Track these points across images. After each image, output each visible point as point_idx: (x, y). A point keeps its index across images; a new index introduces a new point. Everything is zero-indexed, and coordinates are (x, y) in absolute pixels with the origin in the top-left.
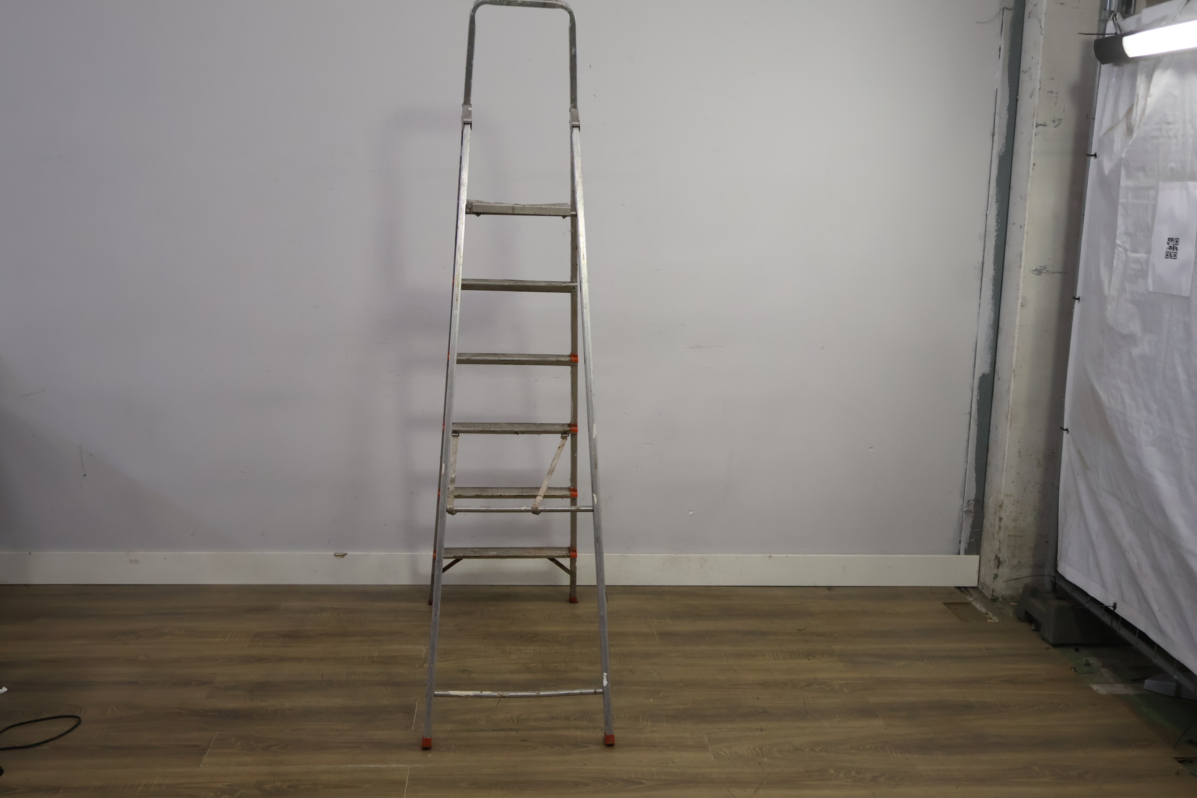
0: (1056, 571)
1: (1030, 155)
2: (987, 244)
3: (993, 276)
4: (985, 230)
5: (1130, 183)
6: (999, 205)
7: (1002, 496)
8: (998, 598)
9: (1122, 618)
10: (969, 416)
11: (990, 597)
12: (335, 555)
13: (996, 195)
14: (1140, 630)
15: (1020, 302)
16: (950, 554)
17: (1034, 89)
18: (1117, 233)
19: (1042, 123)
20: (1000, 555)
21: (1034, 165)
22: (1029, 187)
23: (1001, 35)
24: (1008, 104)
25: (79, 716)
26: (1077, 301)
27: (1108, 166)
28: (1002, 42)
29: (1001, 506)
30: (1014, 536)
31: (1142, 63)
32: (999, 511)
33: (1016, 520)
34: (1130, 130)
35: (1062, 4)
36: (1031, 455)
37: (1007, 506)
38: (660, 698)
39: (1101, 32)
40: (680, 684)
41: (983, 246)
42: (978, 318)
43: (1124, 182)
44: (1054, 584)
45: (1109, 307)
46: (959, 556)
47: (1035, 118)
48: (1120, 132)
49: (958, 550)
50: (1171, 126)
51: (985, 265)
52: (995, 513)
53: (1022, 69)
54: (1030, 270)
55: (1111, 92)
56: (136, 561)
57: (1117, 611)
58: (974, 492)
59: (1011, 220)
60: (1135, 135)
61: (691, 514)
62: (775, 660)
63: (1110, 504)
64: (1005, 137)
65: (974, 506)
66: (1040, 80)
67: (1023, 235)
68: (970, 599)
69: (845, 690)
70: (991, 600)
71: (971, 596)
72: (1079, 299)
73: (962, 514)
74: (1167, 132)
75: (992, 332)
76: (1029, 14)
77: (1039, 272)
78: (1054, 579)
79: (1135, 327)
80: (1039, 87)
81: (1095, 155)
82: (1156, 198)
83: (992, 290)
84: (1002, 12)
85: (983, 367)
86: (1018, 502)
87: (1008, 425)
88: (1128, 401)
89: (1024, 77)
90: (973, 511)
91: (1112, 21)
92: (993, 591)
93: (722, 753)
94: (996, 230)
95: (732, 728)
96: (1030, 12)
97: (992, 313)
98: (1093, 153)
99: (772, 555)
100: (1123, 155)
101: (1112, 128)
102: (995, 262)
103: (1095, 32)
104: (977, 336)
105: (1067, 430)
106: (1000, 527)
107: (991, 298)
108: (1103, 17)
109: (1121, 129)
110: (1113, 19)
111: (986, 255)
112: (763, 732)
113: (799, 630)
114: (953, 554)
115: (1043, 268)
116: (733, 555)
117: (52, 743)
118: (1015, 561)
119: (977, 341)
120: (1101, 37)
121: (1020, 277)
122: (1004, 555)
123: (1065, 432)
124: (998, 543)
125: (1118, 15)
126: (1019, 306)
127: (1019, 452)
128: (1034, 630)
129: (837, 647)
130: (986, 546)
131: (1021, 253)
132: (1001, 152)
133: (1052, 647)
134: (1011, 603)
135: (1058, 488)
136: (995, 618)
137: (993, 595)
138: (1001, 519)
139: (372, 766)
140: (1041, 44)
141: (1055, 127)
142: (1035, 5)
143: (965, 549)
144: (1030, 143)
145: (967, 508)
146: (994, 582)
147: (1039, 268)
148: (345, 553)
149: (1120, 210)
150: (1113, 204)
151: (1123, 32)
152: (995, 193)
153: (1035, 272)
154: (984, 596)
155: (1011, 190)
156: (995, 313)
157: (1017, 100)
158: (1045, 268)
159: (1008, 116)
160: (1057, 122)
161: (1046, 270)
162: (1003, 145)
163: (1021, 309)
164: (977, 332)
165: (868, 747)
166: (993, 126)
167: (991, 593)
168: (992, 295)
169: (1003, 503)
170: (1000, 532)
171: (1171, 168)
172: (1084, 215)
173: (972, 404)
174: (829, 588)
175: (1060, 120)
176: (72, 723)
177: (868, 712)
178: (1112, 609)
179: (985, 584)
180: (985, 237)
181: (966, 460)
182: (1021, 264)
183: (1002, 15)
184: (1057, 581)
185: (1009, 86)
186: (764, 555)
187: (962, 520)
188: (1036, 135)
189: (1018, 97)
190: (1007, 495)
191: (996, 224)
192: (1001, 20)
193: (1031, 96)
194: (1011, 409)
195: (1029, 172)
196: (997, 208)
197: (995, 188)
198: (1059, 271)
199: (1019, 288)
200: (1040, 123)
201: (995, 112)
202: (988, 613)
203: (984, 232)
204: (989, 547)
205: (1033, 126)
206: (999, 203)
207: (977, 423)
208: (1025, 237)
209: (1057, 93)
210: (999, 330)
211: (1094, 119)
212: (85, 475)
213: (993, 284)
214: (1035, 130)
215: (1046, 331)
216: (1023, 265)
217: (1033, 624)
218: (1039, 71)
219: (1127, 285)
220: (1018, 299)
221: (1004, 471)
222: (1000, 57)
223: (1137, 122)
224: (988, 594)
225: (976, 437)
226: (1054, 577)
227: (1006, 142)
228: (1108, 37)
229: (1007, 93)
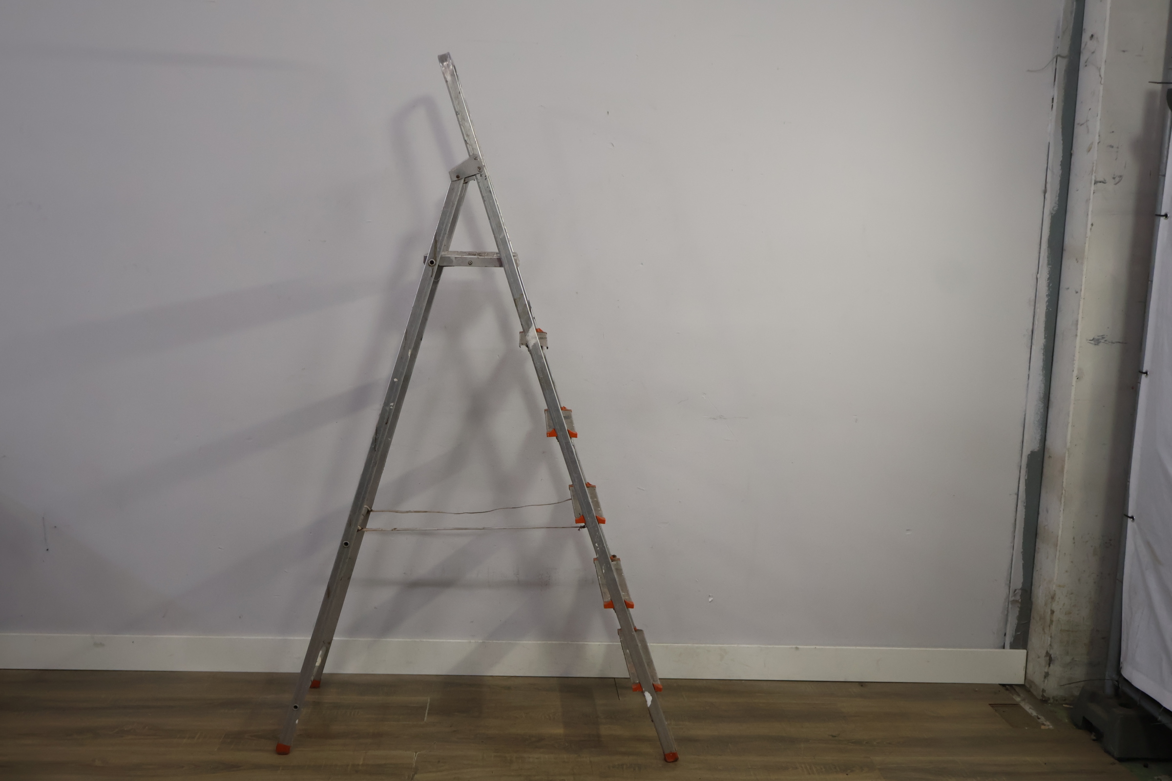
0: (1120, 675)
1: (1088, 215)
2: (1038, 310)
3: (1044, 346)
4: (1035, 295)
6: (1051, 268)
7: (1054, 586)
10: (1016, 496)
11: (1040, 697)
13: (1048, 257)
15: (1075, 373)
16: (994, 648)
17: (1092, 144)
19: (1102, 179)
20: (1051, 652)
21: (1092, 225)
22: (1086, 249)
23: (1054, 84)
24: (1061, 159)
26: (1144, 376)
28: (1056, 93)
29: (1053, 598)
30: (1068, 631)
32: (1051, 602)
33: (1070, 613)
35: (1124, 51)
36: (1087, 541)
37: (1059, 598)
41: (1032, 314)
42: (1027, 390)
44: (1117, 689)
46: (1003, 650)
47: (1094, 174)
49: (1003, 644)
51: (1035, 333)
52: (1046, 604)
53: (1077, 121)
54: (1087, 340)
56: (101, 645)
58: (1022, 580)
59: (1063, 285)
61: (710, 600)
62: (809, 774)
64: (1058, 195)
65: (1021, 596)
66: (1099, 133)
67: (1079, 300)
68: (1018, 699)
70: (1042, 700)
71: (1019, 695)
72: (1146, 373)
73: (1007, 604)
75: (1042, 405)
76: (1086, 62)
77: (1096, 341)
78: (1117, 683)
80: (1098, 141)
81: (1166, 216)
83: (1042, 360)
84: (1055, 60)
85: (1032, 444)
86: (1072, 594)
87: (1062, 508)
89: (1079, 131)
90: (1020, 601)
92: (1043, 691)
94: (1047, 295)
96: (1087, 59)
97: (1043, 386)
98: (1163, 213)
99: (798, 647)
102: (1047, 328)
103: (1160, 81)
104: (1025, 411)
106: (1052, 621)
107: (1041, 367)
111: (1036, 322)
113: (833, 736)
114: (998, 648)
115: (1101, 337)
116: (756, 646)
118: (1068, 659)
119: (1025, 415)
120: (1171, 86)
121: (1075, 347)
122: (1056, 652)
123: (1130, 520)
124: (1049, 639)
126: (1075, 379)
127: (1074, 539)
128: (1094, 740)
129: (877, 759)
130: (1034, 641)
131: (1077, 321)
132: (1054, 211)
133: (1116, 761)
134: (1064, 705)
135: (1122, 582)
136: (1048, 723)
137: (1043, 696)
140: (1101, 94)
141: (1116, 184)
143: (1011, 643)
144: (1088, 201)
145: (1013, 598)
146: (1044, 681)
147: (1096, 338)
152: (1046, 254)
153: (1092, 342)
154: (1032, 695)
155: (1064, 252)
156: (1046, 385)
157: (1071, 155)
158: (1103, 338)
159: (1061, 172)
160: (1117, 179)
161: (1105, 339)
162: (1055, 203)
163: (1076, 382)
164: (1026, 405)
166: (1044, 182)
167: (1041, 693)
168: (1042, 365)
169: (1055, 594)
170: (1051, 625)
172: (1152, 281)
173: (1019, 484)
174: (862, 684)
175: (1121, 176)
179: (1033, 682)
180: (1035, 302)
181: (1012, 545)
182: (1077, 332)
183: (1055, 63)
184: (1120, 685)
185: (1062, 140)
186: (791, 646)
187: (1008, 611)
188: (1094, 193)
189: (1072, 152)
190: (1060, 586)
191: (1047, 288)
192: (1054, 69)
193: (1089, 150)
194: (1065, 490)
195: (1086, 233)
196: (1049, 271)
197: (1047, 250)
198: (1121, 341)
199: (1075, 358)
200: (1098, 180)
201: (1047, 167)
202: (1039, 717)
203: (1034, 297)
204: (1038, 640)
205: (1091, 183)
206: (1050, 266)
207: (1025, 505)
208: (1081, 303)
209: (1118, 148)
210: (1050, 404)
211: (1164, 176)
212: (47, 550)
213: (1043, 354)
214: (1093, 188)
215: (1104, 406)
216: (1079, 334)
217: (1094, 733)
218: (1098, 124)
220: (1073, 371)
221: (1057, 559)
222: (1052, 108)
224: (1037, 694)
225: (1023, 520)
226: (1117, 681)
227: (1059, 200)
229: (1061, 147)
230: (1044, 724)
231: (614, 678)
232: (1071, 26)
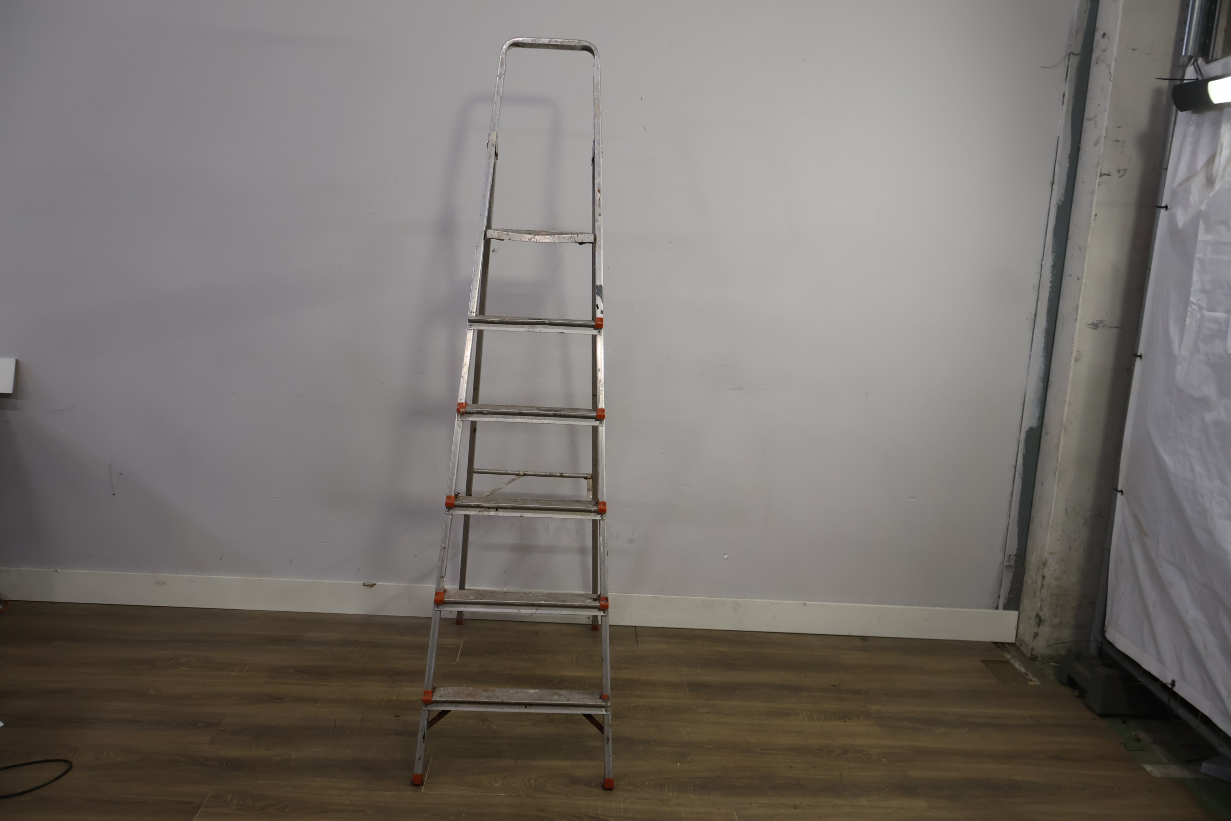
0: (1104, 637)
1: (1092, 206)
2: (1041, 296)
3: (1046, 329)
4: (1039, 281)
5: (1209, 237)
6: (1055, 256)
7: (1046, 553)
8: (1037, 657)
9: (1181, 697)
10: (1014, 469)
11: (1029, 655)
12: (364, 585)
13: (1053, 246)
14: (1202, 714)
15: (1074, 355)
16: (988, 609)
17: (1099, 138)
18: (1192, 289)
19: (1107, 173)
20: (1041, 614)
21: (1096, 215)
22: (1089, 238)
23: (1066, 81)
24: (1069, 152)
25: (70, 760)
26: (1138, 359)
28: (1067, 89)
29: (1044, 564)
30: (1057, 595)
31: (1228, 110)
32: (1043, 568)
33: (1060, 579)
34: (1210, 181)
35: (1134, 50)
36: (1079, 513)
37: (1050, 565)
38: (688, 762)
39: (1179, 77)
40: (709, 747)
41: (1035, 298)
42: (1028, 371)
43: (1202, 236)
44: (1100, 650)
45: (1179, 367)
46: (997, 611)
47: (1100, 167)
48: (1197, 183)
49: (996, 605)
51: (1038, 316)
52: (1038, 570)
53: (1086, 117)
54: (1086, 324)
55: (1189, 139)
56: (163, 583)
57: (1176, 689)
58: (1016, 547)
59: (1066, 271)
60: (1217, 187)
61: (726, 557)
62: (809, 720)
63: (1171, 574)
64: (1064, 186)
65: (1015, 562)
66: (1106, 128)
67: (1081, 287)
68: (1009, 657)
70: (1030, 658)
71: (1009, 653)
72: (1141, 356)
73: (1002, 568)
75: (1041, 385)
76: (1097, 60)
77: (1095, 326)
78: (1100, 645)
79: (1210, 391)
80: (1105, 136)
81: (1166, 207)
83: (1043, 342)
84: (1068, 57)
85: (1030, 421)
86: (1063, 561)
87: (1057, 480)
88: (1198, 468)
89: (1088, 126)
90: (1014, 566)
91: (1192, 67)
92: (1033, 649)
94: (1050, 282)
95: (764, 803)
96: (1098, 57)
97: (1043, 367)
98: (1163, 205)
99: (807, 602)
100: (1203, 208)
101: (1188, 179)
102: (1049, 313)
103: (1167, 78)
104: (1026, 389)
105: (1122, 492)
106: (1042, 586)
107: (1042, 350)
108: (1181, 63)
109: (1200, 179)
110: (1193, 64)
111: (1039, 306)
112: (797, 810)
113: (834, 686)
114: (991, 609)
115: (1099, 322)
116: (767, 600)
117: (36, 792)
118: (1056, 621)
119: (1025, 394)
120: (1178, 82)
121: (1075, 331)
122: (1046, 613)
123: (1119, 494)
124: (1040, 602)
125: (1200, 60)
126: (1073, 361)
127: (1066, 510)
128: (1077, 696)
129: (874, 708)
130: (1026, 603)
131: (1078, 306)
132: (1060, 202)
133: (1097, 717)
134: (1051, 664)
135: (1109, 551)
136: (1035, 680)
137: (1032, 654)
138: (1044, 577)
140: (1110, 90)
141: (1120, 177)
142: (1104, 50)
143: (1004, 605)
144: (1092, 193)
145: (1007, 564)
146: (1033, 641)
147: (1095, 322)
148: (374, 583)
149: (1196, 266)
150: (1187, 258)
151: (1207, 77)
152: (1052, 243)
153: (1091, 326)
154: (1022, 653)
155: (1068, 240)
156: (1046, 366)
157: (1079, 148)
158: (1102, 323)
159: (1068, 164)
160: (1121, 173)
162: (1062, 194)
163: (1074, 363)
164: (1026, 384)
166: (1052, 174)
167: (1030, 652)
168: (1043, 347)
169: (1046, 561)
170: (1042, 590)
172: (1150, 270)
173: (1017, 457)
174: (864, 638)
175: (1125, 170)
176: (62, 767)
177: (908, 789)
178: (1170, 686)
179: (1023, 642)
180: (1039, 288)
181: (1009, 514)
182: (1077, 317)
183: (1067, 60)
184: (1104, 648)
185: (1071, 134)
187: (1002, 575)
188: (1099, 185)
189: (1080, 146)
190: (1051, 553)
191: (1050, 275)
192: (1066, 66)
193: (1096, 144)
194: (1060, 465)
195: (1090, 223)
196: (1053, 259)
197: (1052, 239)
198: (1118, 326)
199: (1074, 341)
200: (1104, 172)
201: (1056, 160)
202: (1028, 673)
203: (1038, 283)
204: (1029, 602)
205: (1096, 175)
206: (1055, 254)
207: (1022, 477)
208: (1082, 289)
209: (1123, 142)
210: (1050, 383)
211: (1166, 169)
212: (114, 495)
213: (1045, 336)
214: (1098, 180)
215: (1099, 386)
216: (1078, 318)
217: (1077, 690)
218: (1106, 119)
219: (1201, 345)
220: (1072, 353)
221: (1049, 528)
222: (1063, 104)
223: (1221, 172)
224: (1027, 652)
225: (1020, 491)
226: (1101, 643)
227: (1065, 192)
228: (1188, 83)
229: (1070, 141)
230: (1031, 680)
231: (635, 627)
232: (1085, 24)
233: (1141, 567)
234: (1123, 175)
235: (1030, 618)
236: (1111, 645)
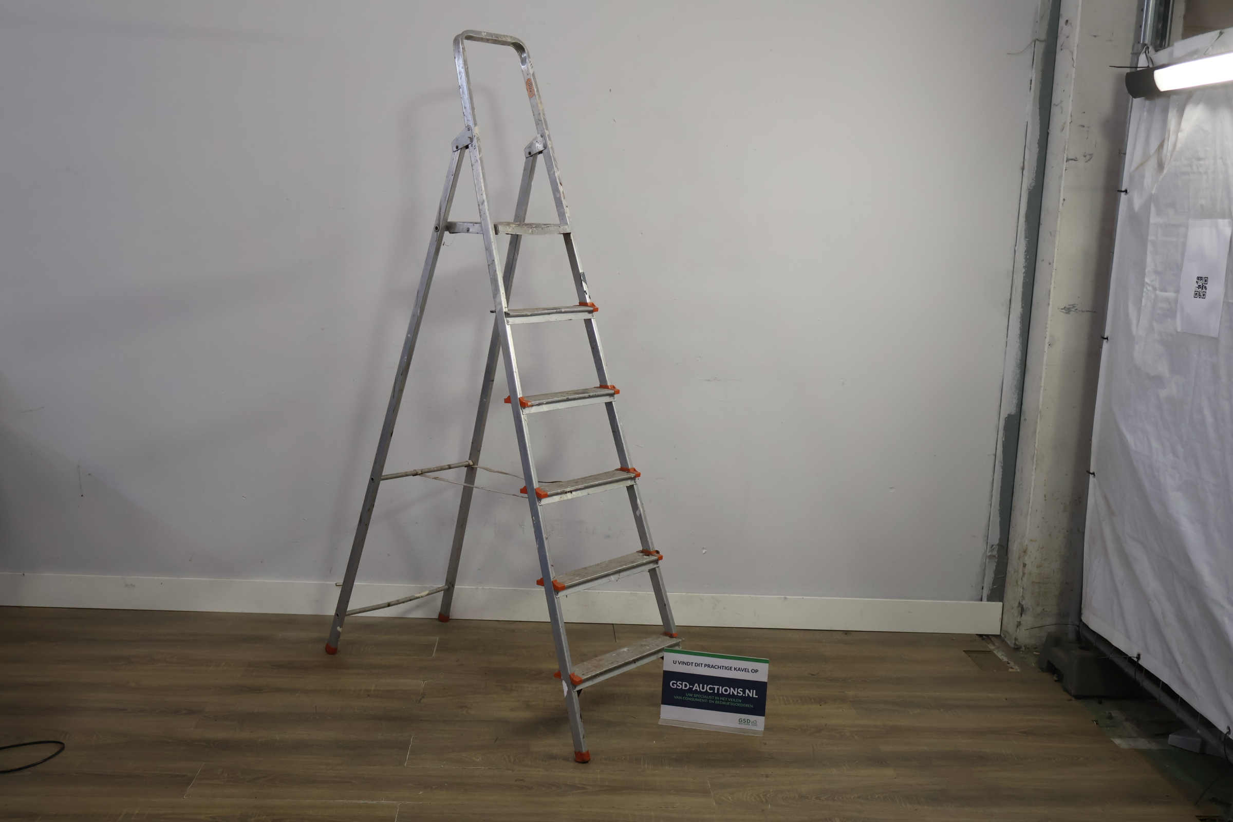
0: (1081, 620)
1: (1060, 190)
2: (1015, 281)
3: (1021, 314)
4: (1012, 266)
5: (1160, 220)
6: (1028, 241)
7: (1026, 541)
9: (1145, 669)
10: (994, 457)
11: (1012, 646)
12: (336, 585)
13: (1026, 231)
14: (1163, 683)
15: (1047, 340)
16: (972, 600)
17: (1065, 123)
18: (1146, 271)
19: (1074, 158)
20: (1023, 603)
21: (1064, 200)
22: (1059, 223)
23: (1032, 67)
24: (1038, 137)
25: (63, 741)
26: (1105, 341)
27: (1138, 203)
28: (1034, 74)
29: (1025, 552)
30: (1038, 583)
31: (1174, 98)
32: (1023, 556)
33: (1041, 566)
34: (1161, 166)
35: (1095, 36)
36: (1058, 499)
37: (1031, 552)
38: (664, 740)
39: (1134, 65)
41: (1010, 284)
42: (1005, 357)
43: (1154, 219)
44: (1078, 634)
45: (1137, 347)
46: (981, 602)
47: (1066, 152)
48: (1150, 169)
49: (981, 597)
50: (1201, 162)
51: (1013, 302)
52: (1019, 558)
53: (1053, 102)
54: (1058, 309)
55: (1143, 127)
56: (132, 586)
57: (1141, 662)
58: (998, 536)
59: (1039, 257)
60: (1165, 171)
61: (704, 552)
62: (786, 704)
63: (1134, 550)
64: (1035, 171)
65: (998, 551)
66: (1071, 113)
67: (1052, 272)
68: (992, 647)
69: (856, 737)
70: (1014, 648)
71: (994, 644)
72: (1107, 338)
73: (985, 559)
74: (1198, 168)
75: (1018, 371)
76: (1061, 46)
77: (1067, 310)
78: (1077, 628)
79: (1163, 368)
80: (1070, 121)
81: (1126, 191)
82: (1185, 236)
83: (1019, 328)
84: (1033, 43)
85: (1009, 408)
86: (1043, 548)
87: (1034, 468)
88: (1155, 444)
89: (1055, 111)
90: (997, 556)
91: (1144, 54)
92: (1016, 639)
93: (724, 798)
94: (1024, 267)
95: (737, 774)
96: (1063, 43)
97: (1019, 353)
98: (1123, 189)
99: (787, 597)
100: (1154, 192)
101: (1142, 164)
102: (1024, 298)
103: (1129, 66)
104: (1003, 377)
105: (1093, 474)
106: (1024, 574)
107: (1019, 336)
108: (1135, 51)
109: (1152, 164)
110: (1145, 52)
111: (1014, 292)
112: (768, 779)
113: (813, 675)
114: (975, 600)
115: (1071, 306)
116: (747, 595)
117: (33, 768)
118: (1039, 609)
119: (1003, 380)
120: (1133, 70)
121: (1048, 315)
122: (1028, 602)
123: (1091, 476)
124: (1022, 590)
125: (1151, 49)
126: (1047, 345)
127: (1045, 496)
128: (1056, 681)
129: (850, 693)
130: (1009, 593)
131: (1050, 291)
132: (1031, 187)
133: (1074, 699)
134: (1034, 653)
135: (1083, 534)
136: (1017, 667)
137: (1015, 644)
139: (361, 802)
140: (1073, 76)
141: (1086, 162)
142: (1068, 37)
143: (988, 596)
144: (1061, 177)
145: (990, 553)
146: (1017, 630)
147: (1068, 307)
149: (1150, 248)
150: (1142, 240)
151: (1155, 66)
152: (1024, 228)
153: (1063, 310)
154: (1006, 644)
155: (1040, 226)
156: (1022, 352)
157: (1048, 133)
158: (1074, 307)
159: (1038, 150)
160: (1088, 157)
162: (1033, 179)
163: (1048, 348)
164: (1004, 371)
165: (877, 796)
166: (1022, 160)
167: (1014, 642)
168: (1019, 333)
169: (1027, 549)
170: (1023, 578)
171: (1202, 206)
172: (1113, 253)
173: (997, 445)
174: (846, 632)
175: (1091, 155)
176: (55, 748)
177: (879, 761)
178: (1136, 660)
179: (1007, 632)
180: (1013, 273)
181: (990, 503)
182: (1049, 302)
183: (1033, 46)
184: (1080, 631)
185: (1040, 119)
186: (780, 597)
187: (985, 565)
188: (1066, 170)
189: (1049, 131)
190: (1031, 540)
191: (1024, 260)
192: (1033, 51)
193: (1062, 130)
194: (1037, 451)
195: (1059, 208)
196: (1026, 244)
197: (1024, 224)
198: (1088, 310)
199: (1047, 326)
200: (1070, 157)
201: (1025, 145)
202: (1009, 662)
203: (1012, 269)
204: (1013, 593)
205: (1063, 160)
206: (1027, 239)
207: (1002, 465)
208: (1054, 274)
209: (1088, 127)
210: (1026, 369)
211: (1125, 154)
212: (82, 496)
213: (1020, 322)
214: (1065, 165)
215: (1074, 372)
216: (1051, 303)
217: (1056, 675)
218: (1070, 104)
219: (1155, 324)
220: (1046, 338)
221: (1029, 515)
222: (1030, 89)
223: (1168, 157)
224: (1011, 643)
225: (1000, 480)
226: (1078, 626)
227: (1035, 177)
228: (1140, 70)
229: (1038, 126)
231: (613, 624)
232: (1049, 11)
233: (1111, 546)
234: (1089, 160)
235: (1013, 608)
236: (1086, 627)
